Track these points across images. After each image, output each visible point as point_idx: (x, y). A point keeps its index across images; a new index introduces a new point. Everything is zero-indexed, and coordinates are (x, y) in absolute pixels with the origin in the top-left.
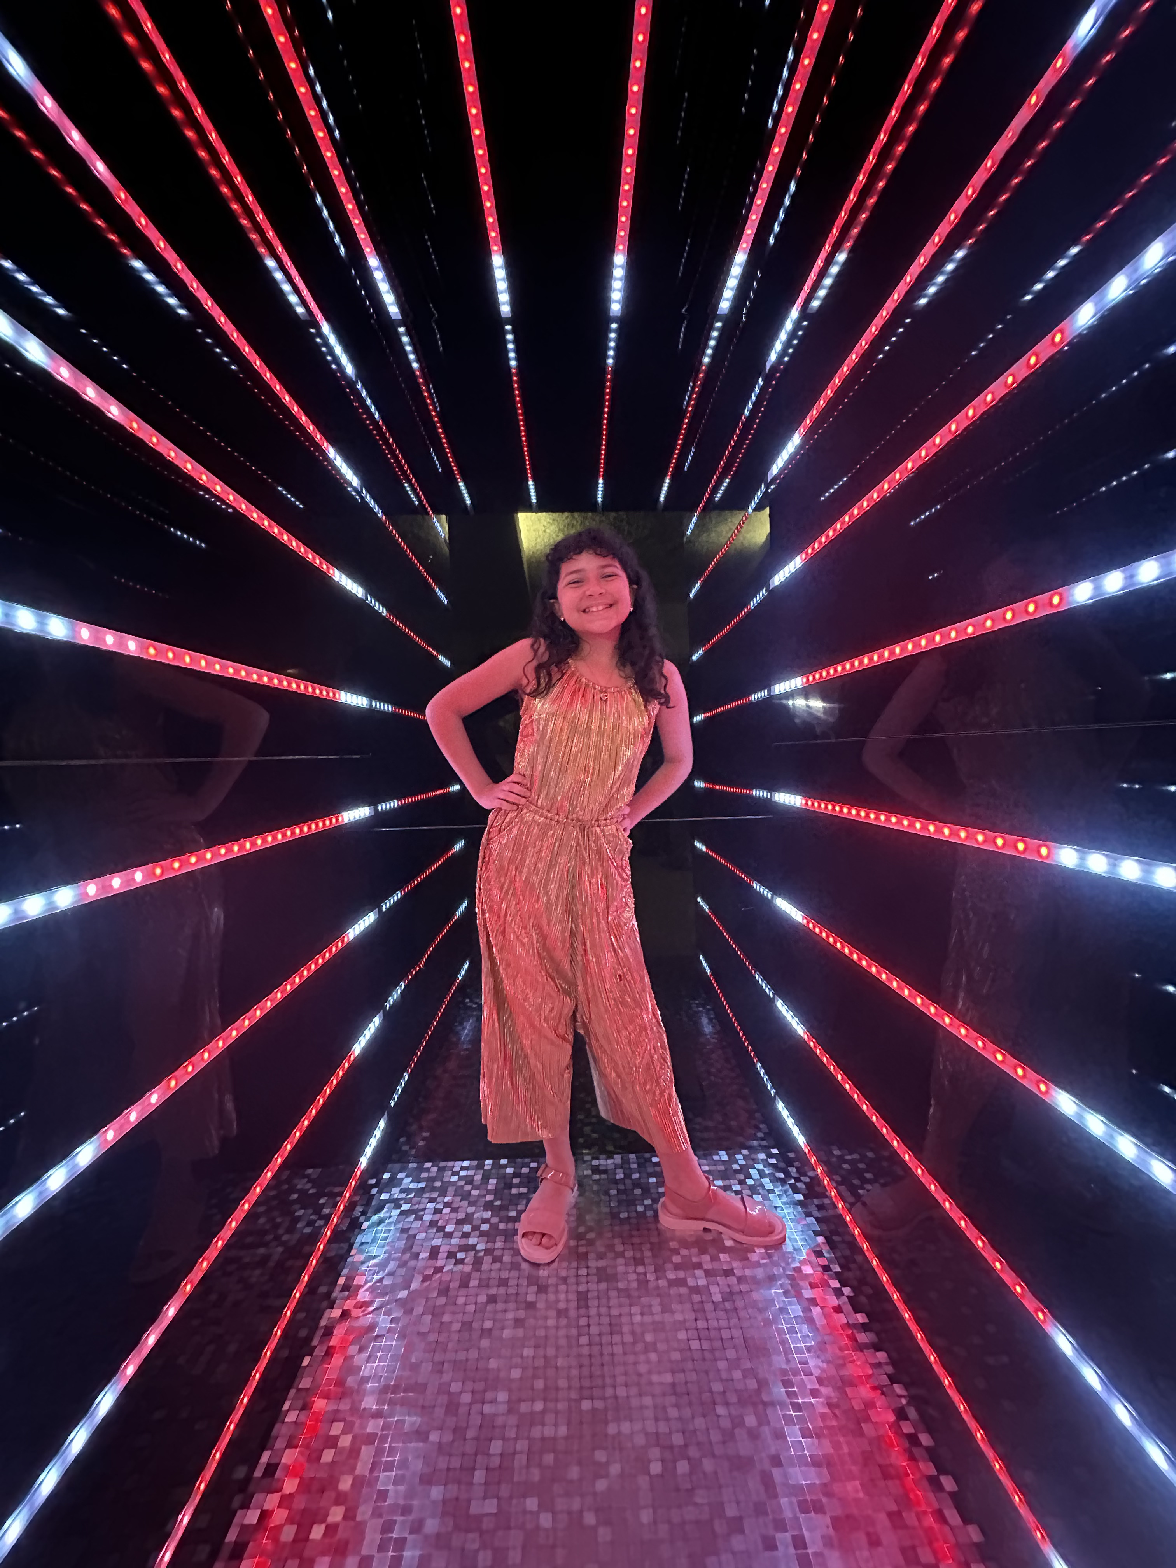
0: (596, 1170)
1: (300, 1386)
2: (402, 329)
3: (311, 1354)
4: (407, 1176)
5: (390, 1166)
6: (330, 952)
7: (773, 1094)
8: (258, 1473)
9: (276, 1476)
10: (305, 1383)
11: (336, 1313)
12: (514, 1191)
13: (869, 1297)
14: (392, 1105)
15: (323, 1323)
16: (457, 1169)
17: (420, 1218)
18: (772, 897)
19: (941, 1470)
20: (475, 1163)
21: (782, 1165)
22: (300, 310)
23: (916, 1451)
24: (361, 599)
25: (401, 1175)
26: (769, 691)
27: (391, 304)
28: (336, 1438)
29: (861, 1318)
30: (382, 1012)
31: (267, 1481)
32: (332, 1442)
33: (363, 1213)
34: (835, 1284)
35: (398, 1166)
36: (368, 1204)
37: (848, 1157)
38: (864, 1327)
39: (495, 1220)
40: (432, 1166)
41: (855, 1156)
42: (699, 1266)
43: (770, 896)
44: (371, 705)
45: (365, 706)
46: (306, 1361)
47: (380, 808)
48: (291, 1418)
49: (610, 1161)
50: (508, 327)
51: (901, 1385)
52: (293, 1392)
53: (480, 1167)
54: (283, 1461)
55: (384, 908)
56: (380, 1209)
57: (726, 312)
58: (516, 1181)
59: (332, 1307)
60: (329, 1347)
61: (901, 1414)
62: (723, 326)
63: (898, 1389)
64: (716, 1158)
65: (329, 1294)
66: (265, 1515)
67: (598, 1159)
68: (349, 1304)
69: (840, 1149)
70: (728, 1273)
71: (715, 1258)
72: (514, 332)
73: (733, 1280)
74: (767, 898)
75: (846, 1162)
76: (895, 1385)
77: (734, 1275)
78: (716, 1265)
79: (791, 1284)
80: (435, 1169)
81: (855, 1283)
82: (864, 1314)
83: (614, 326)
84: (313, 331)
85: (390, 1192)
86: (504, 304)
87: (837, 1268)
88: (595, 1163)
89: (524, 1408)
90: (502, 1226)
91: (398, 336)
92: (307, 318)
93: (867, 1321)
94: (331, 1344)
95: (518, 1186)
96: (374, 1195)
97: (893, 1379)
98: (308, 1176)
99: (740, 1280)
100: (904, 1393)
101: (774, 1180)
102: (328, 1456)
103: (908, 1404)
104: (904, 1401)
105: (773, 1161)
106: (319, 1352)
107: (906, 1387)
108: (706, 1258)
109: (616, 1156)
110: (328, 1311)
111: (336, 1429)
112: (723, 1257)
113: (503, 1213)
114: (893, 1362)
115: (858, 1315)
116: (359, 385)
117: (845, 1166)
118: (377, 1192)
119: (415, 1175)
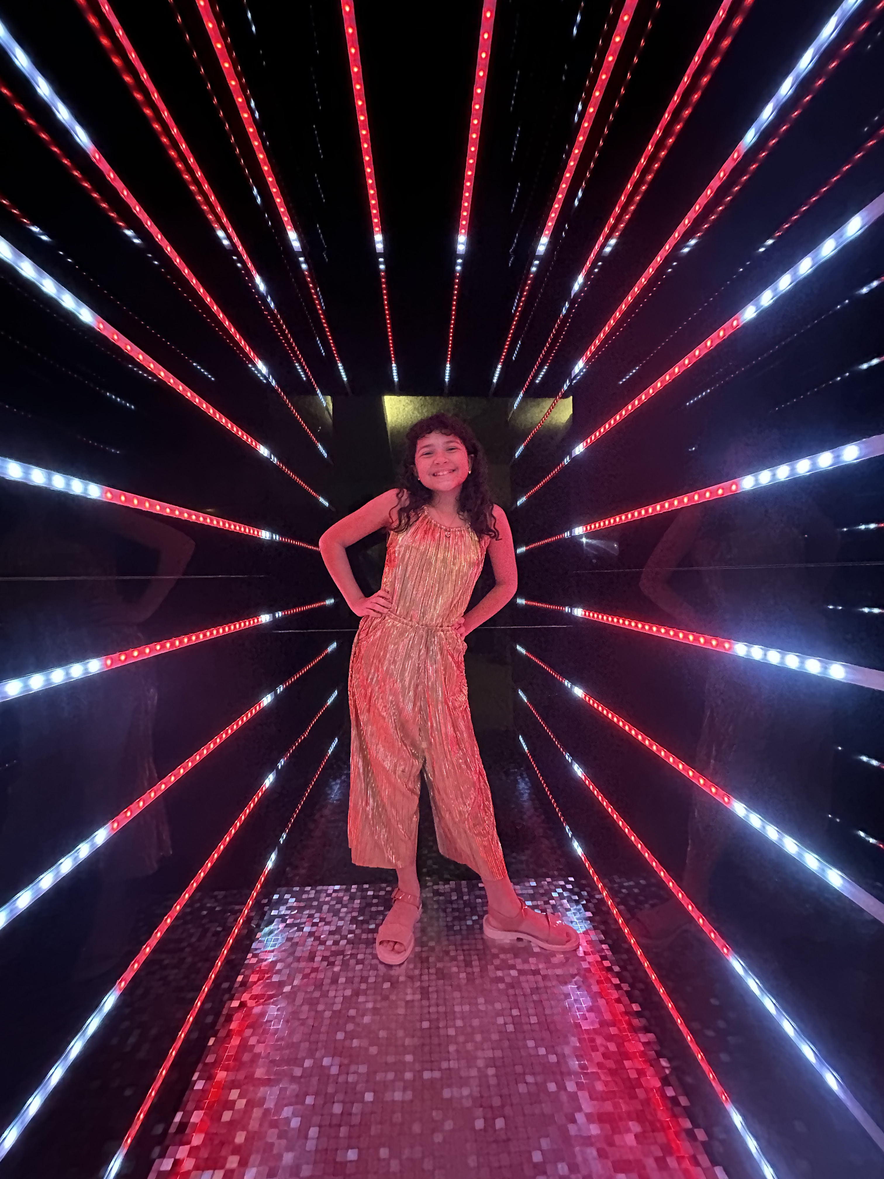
0: (437, 893)
1: (207, 1061)
2: (302, 259)
3: (215, 1035)
4: (292, 897)
5: (278, 889)
6: (237, 724)
7: (570, 836)
8: (172, 1130)
9: (186, 1132)
10: (210, 1059)
11: (235, 1004)
12: (374, 909)
13: (641, 990)
14: (281, 842)
15: (225, 1012)
16: (330, 892)
17: (301, 929)
18: (571, 687)
19: (696, 1125)
20: (344, 887)
21: (576, 890)
22: (226, 242)
23: (677, 1110)
24: (267, 458)
25: (287, 896)
26: (571, 533)
27: (294, 240)
28: (234, 1102)
29: (636, 1007)
30: (275, 771)
31: (178, 1137)
32: (230, 1105)
33: (258, 926)
34: (616, 981)
35: (284, 889)
36: (262, 918)
37: (626, 884)
38: (638, 1014)
39: (358, 931)
40: (311, 889)
41: (631, 883)
42: (513, 967)
43: (569, 686)
44: (272, 537)
45: (268, 538)
46: (211, 1042)
47: (277, 615)
48: (199, 1086)
49: (447, 886)
50: (381, 260)
51: (665, 1059)
52: (200, 1066)
53: (348, 890)
54: (192, 1120)
55: (278, 692)
56: (270, 923)
57: (542, 253)
58: (375, 901)
59: (232, 999)
60: (230, 1031)
61: (665, 1081)
62: (540, 263)
63: (664, 1063)
64: (527, 884)
65: (230, 988)
66: (177, 1163)
67: (438, 884)
68: (245, 997)
69: (620, 878)
70: (536, 972)
71: (526, 961)
72: (385, 263)
73: (539, 978)
74: (567, 687)
75: (624, 887)
76: (661, 1059)
77: (540, 974)
78: (526, 967)
79: (582, 981)
80: (314, 892)
81: (631, 980)
82: (638, 1004)
83: (460, 261)
84: (235, 258)
85: (278, 909)
86: (378, 242)
87: (616, 969)
88: (435, 887)
89: (379, 1077)
90: (364, 936)
91: (299, 264)
92: (232, 248)
93: (640, 1009)
94: (231, 1028)
95: (377, 905)
96: (266, 912)
97: (659, 1055)
98: (215, 897)
99: (545, 977)
100: (668, 1065)
101: (570, 900)
102: (227, 1116)
103: (671, 1073)
104: (667, 1071)
105: (569, 886)
106: (222, 1033)
107: (670, 1060)
108: (519, 961)
109: (451, 882)
110: (229, 1002)
111: (234, 1094)
112: (532, 960)
113: (365, 926)
114: (660, 1041)
115: (634, 1005)
116: (269, 299)
117: (624, 891)
118: (269, 909)
119: (297, 897)
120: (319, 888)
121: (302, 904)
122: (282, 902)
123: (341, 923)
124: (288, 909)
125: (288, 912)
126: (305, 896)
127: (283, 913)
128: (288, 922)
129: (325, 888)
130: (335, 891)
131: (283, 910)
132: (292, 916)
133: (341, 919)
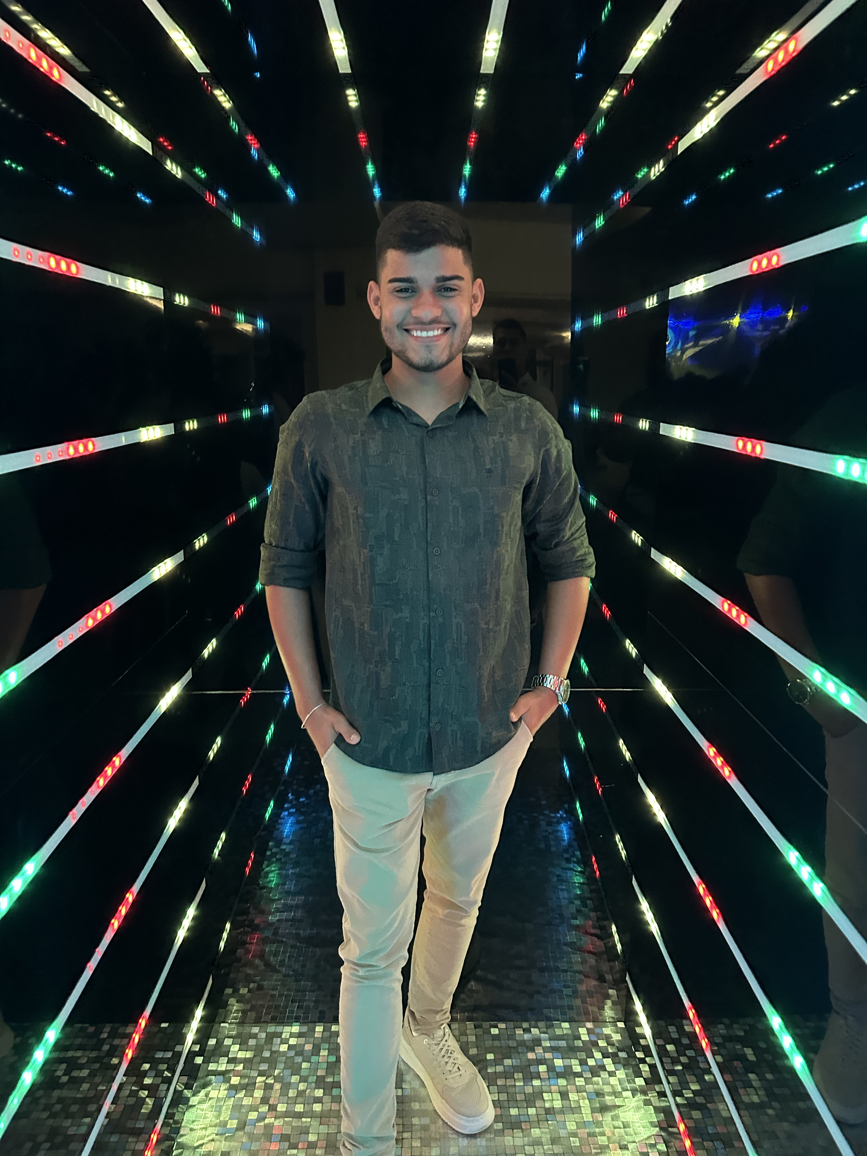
4: (233, 1043)
16: (285, 1035)
17: (251, 1094)
25: (228, 1041)
33: (190, 1086)
40: (260, 1031)
53: (310, 1034)
56: (207, 1083)
64: (558, 1031)
85: (217, 1062)
101: (616, 1061)
118: (203, 1062)
119: (242, 1040)
120: (271, 1029)
121: (249, 1055)
122: (220, 1051)
123: (302, 1086)
124: (230, 1061)
125: (231, 1067)
126: (252, 1042)
127: (223, 1067)
128: (232, 1082)
129: (279, 1029)
130: (292, 1035)
131: (222, 1065)
132: (237, 1074)
133: (303, 1079)
